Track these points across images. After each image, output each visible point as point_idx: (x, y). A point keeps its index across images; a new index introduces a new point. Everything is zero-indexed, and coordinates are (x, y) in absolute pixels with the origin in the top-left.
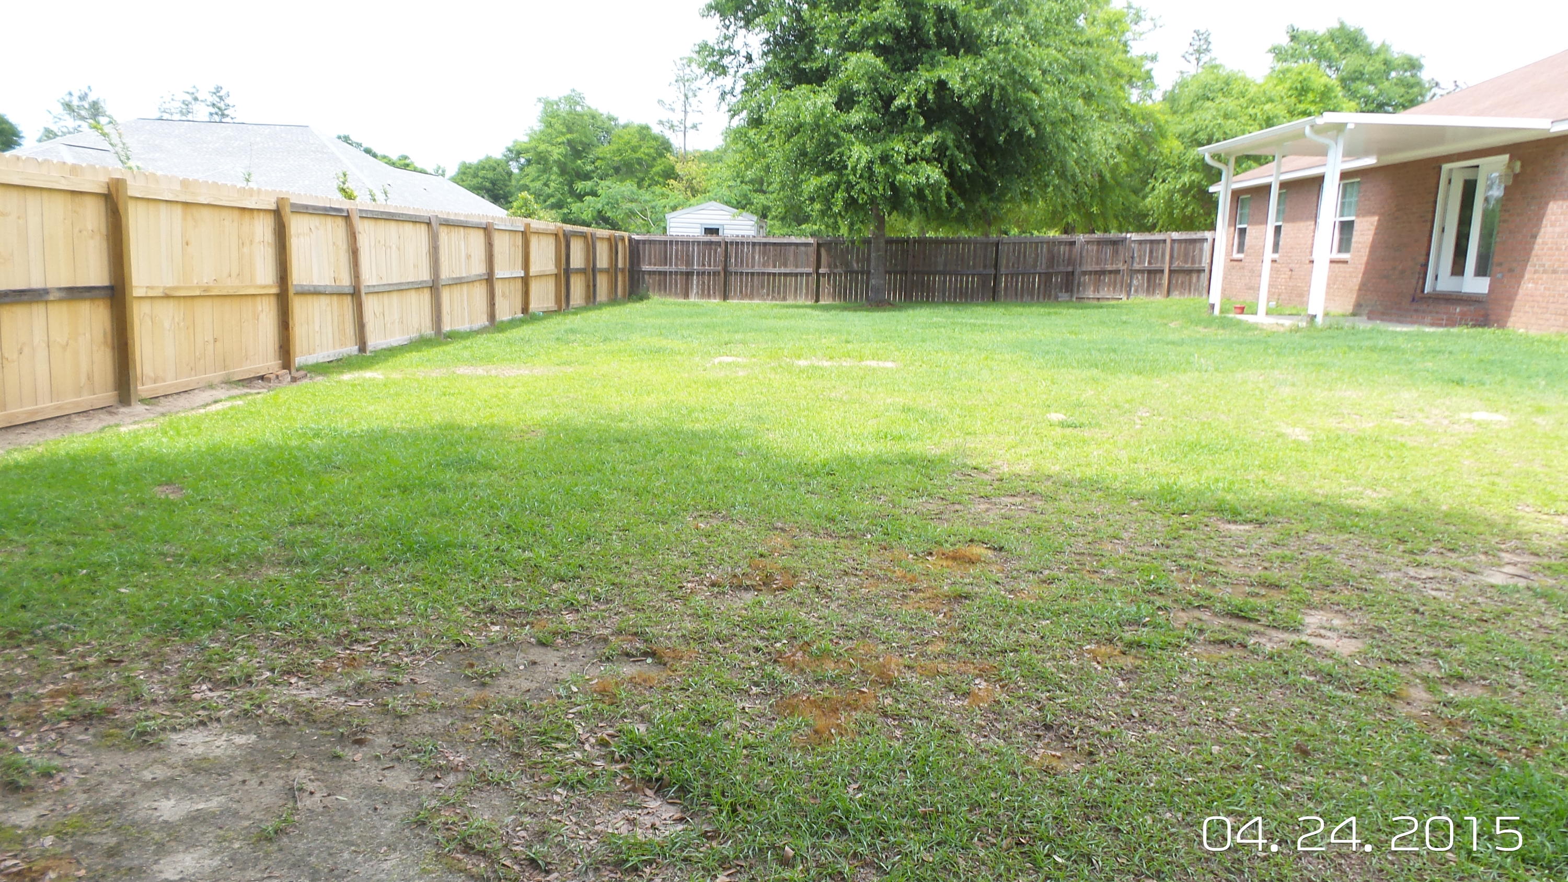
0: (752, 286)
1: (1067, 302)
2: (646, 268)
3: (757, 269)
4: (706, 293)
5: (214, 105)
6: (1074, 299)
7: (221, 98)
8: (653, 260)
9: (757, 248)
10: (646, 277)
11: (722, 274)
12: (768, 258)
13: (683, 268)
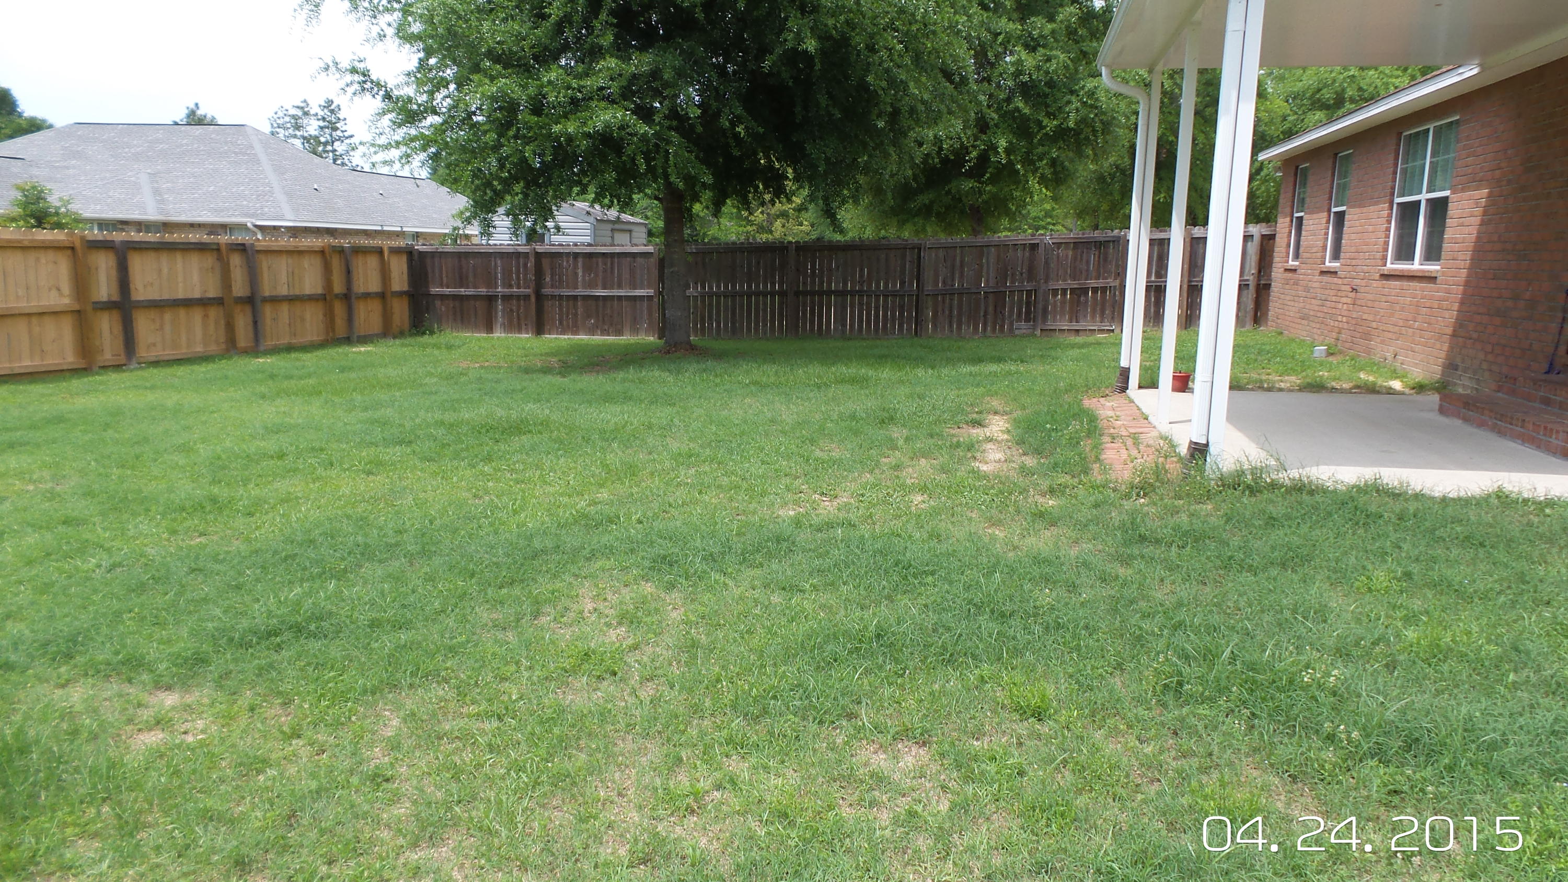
0: (576, 315)
1: (1028, 336)
2: (435, 290)
3: (580, 291)
4: (514, 325)
5: (324, 119)
6: (1038, 332)
7: (332, 111)
8: (445, 279)
9: (580, 260)
10: (438, 303)
11: (533, 299)
12: (597, 275)
13: (483, 291)
